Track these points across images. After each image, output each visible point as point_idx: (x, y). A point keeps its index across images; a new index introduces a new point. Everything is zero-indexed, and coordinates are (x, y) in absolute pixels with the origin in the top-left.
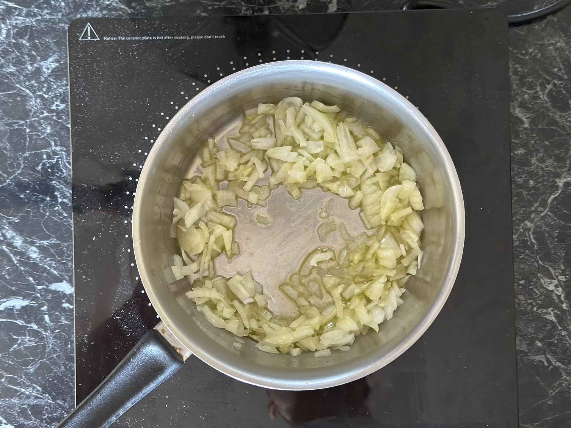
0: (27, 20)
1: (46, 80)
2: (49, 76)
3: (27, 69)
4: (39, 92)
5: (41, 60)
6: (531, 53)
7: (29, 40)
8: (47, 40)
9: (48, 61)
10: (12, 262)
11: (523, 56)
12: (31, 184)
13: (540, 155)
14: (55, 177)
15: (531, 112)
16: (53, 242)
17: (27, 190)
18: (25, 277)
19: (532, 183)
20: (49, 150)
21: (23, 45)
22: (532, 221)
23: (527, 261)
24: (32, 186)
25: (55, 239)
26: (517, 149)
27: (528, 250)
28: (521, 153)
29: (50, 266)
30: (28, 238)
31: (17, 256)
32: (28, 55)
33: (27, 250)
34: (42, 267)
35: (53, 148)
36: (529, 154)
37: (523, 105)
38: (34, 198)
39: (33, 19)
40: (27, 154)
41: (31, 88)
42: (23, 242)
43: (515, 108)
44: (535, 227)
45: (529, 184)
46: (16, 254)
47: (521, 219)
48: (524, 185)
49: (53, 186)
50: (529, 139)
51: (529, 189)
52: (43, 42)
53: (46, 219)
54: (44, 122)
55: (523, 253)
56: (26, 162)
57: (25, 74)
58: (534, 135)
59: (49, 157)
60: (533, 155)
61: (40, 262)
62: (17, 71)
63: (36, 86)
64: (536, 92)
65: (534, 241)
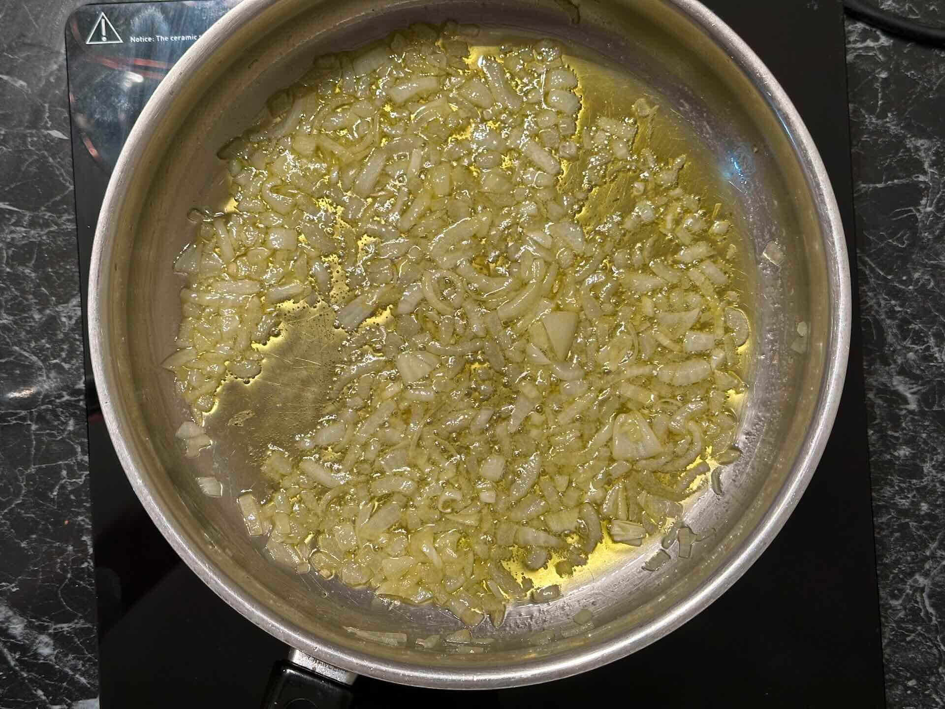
0: (33, 232)
1: (67, 338)
2: (72, 330)
3: (34, 319)
4: (55, 359)
5: (58, 303)
6: (918, 279)
7: (35, 269)
8: (68, 267)
9: (70, 305)
10: (7, 663)
11: (904, 285)
12: (39, 522)
13: (937, 458)
14: (82, 510)
15: (920, 382)
16: (78, 626)
17: (33, 534)
18: (30, 690)
19: (924, 507)
20: (71, 461)
21: (26, 277)
22: (926, 575)
23: (919, 645)
24: (40, 527)
25: (82, 621)
26: (898, 447)
27: (920, 625)
28: (905, 456)
29: (74, 669)
30: (34, 620)
31: (15, 653)
32: (34, 294)
33: (33, 642)
34: (60, 671)
35: (79, 458)
36: (919, 456)
37: (904, 371)
38: (44, 548)
39: (42, 231)
40: (32, 470)
41: (39, 352)
42: (26, 627)
43: (891, 377)
44: (933, 584)
45: (919, 510)
46: (13, 648)
47: (908, 570)
48: (912, 511)
49: (79, 525)
50: (918, 429)
51: (919, 519)
52: (61, 271)
53: (66, 584)
54: (62, 413)
55: (913, 632)
56: (31, 483)
57: (28, 328)
58: (926, 424)
59: (72, 474)
60: (926, 457)
61: (56, 663)
62: (15, 322)
63: (48, 348)
64: (928, 348)
65: (931, 610)
